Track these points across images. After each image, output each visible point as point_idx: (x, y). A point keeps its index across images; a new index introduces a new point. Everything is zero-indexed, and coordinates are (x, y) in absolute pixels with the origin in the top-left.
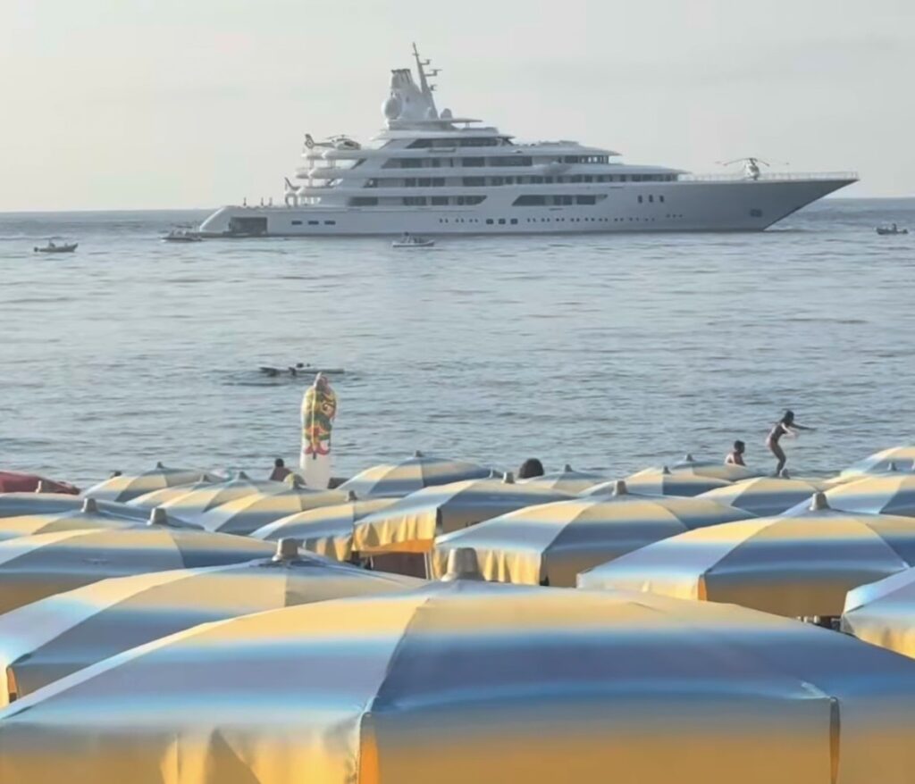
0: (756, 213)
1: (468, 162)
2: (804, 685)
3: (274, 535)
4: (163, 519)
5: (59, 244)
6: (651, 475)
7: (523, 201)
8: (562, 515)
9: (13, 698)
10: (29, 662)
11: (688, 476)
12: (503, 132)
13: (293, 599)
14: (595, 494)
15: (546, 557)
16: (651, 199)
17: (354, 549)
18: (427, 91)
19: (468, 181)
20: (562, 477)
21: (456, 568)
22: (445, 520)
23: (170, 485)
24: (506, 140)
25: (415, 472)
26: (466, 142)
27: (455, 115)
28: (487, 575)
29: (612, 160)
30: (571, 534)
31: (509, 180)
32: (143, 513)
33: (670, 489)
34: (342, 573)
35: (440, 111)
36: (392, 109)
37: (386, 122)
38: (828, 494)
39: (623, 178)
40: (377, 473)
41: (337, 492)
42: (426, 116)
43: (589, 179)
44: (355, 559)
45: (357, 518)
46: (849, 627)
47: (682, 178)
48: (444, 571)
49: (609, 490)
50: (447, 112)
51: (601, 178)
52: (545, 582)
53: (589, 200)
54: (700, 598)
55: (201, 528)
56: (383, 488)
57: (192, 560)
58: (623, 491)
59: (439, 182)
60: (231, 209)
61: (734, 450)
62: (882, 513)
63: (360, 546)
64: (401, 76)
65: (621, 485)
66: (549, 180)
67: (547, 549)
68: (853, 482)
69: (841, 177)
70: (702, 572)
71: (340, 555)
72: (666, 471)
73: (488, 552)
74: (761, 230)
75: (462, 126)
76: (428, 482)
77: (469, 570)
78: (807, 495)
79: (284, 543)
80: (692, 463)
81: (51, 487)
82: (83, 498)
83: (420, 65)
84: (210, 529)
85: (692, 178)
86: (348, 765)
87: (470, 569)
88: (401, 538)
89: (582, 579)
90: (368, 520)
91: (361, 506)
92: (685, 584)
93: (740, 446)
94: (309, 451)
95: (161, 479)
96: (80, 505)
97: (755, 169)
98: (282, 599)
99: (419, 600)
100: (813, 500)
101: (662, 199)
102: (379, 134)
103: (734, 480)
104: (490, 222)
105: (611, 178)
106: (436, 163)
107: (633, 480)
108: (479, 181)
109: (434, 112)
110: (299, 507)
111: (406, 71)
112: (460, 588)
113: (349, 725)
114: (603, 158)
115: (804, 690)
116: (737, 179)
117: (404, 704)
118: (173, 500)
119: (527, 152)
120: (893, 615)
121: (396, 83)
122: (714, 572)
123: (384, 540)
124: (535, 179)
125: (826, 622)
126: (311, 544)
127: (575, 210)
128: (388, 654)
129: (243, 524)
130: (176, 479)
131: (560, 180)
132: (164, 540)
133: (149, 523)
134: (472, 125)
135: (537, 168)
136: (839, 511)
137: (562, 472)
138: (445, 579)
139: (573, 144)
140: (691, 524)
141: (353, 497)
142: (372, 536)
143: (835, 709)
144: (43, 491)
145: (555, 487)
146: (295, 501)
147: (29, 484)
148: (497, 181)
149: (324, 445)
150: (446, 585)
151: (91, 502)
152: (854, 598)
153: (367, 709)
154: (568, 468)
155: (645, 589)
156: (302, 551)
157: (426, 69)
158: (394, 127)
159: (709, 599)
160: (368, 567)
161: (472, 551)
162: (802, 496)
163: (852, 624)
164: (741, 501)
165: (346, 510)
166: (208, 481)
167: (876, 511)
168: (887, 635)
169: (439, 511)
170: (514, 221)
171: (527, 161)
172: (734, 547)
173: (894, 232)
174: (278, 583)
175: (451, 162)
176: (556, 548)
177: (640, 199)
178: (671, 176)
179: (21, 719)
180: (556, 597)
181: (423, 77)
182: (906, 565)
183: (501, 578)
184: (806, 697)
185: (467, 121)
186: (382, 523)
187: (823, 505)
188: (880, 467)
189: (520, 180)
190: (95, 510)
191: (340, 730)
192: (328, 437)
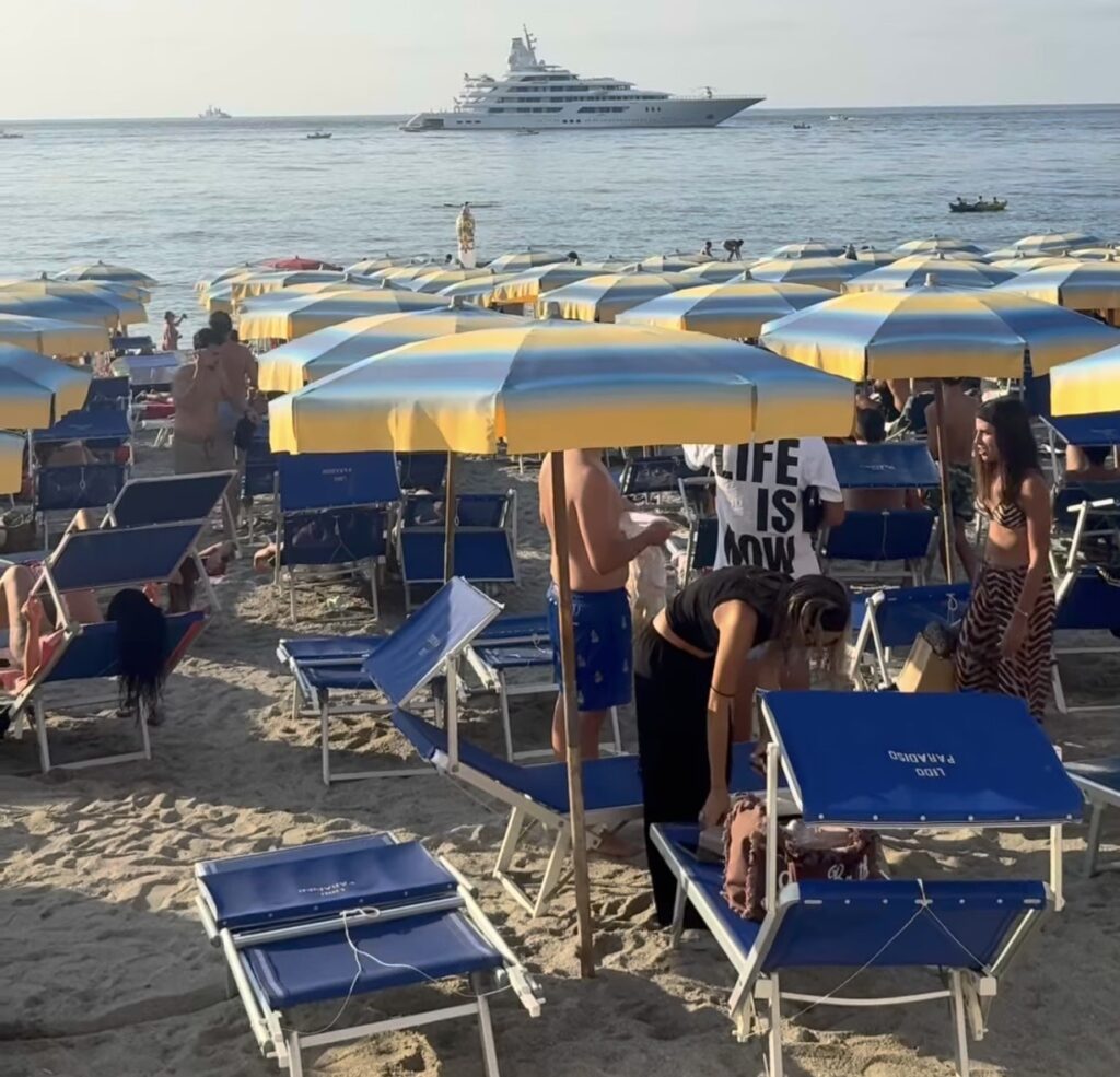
0: (710, 117)
1: (553, 89)
2: (738, 376)
3: (449, 294)
4: (389, 285)
5: (321, 134)
6: (657, 261)
7: (583, 110)
8: (608, 282)
9: (306, 383)
10: (316, 363)
11: (676, 261)
12: (573, 72)
13: (460, 329)
14: (627, 270)
15: (599, 306)
16: (653, 109)
17: (493, 300)
18: (532, 50)
19: (553, 100)
20: (608, 262)
21: (548, 312)
22: (544, 284)
23: (394, 265)
24: (575, 77)
25: (527, 259)
26: (553, 78)
27: (547, 63)
28: (566, 316)
29: (632, 88)
30: (612, 293)
31: (576, 99)
32: (377, 281)
33: (666, 268)
34: (486, 314)
35: (538, 61)
36: (512, 60)
37: (509, 67)
38: (752, 271)
39: (638, 98)
40: (506, 259)
41: (485, 269)
42: (531, 64)
43: (619, 98)
44: (494, 307)
45: (495, 284)
46: (763, 344)
47: (670, 98)
48: (542, 313)
49: (633, 269)
50: (542, 62)
51: (626, 98)
52: (597, 320)
53: (619, 110)
54: (682, 328)
55: (409, 290)
56: (510, 267)
57: (405, 307)
58: (641, 269)
59: (537, 100)
60: (423, 115)
61: (706, 246)
62: (782, 281)
63: (496, 299)
64: (517, 42)
65: (639, 266)
66: (598, 99)
67: (601, 300)
68: (768, 264)
69: (757, 97)
70: (683, 313)
71: (486, 304)
72: (664, 258)
73: (567, 303)
74: (713, 126)
75: (549, 69)
76: (534, 264)
77: (556, 314)
78: (740, 272)
79: (455, 299)
80: (679, 254)
81: (327, 267)
82: (345, 273)
83: (527, 36)
84: (415, 290)
85: (675, 98)
86: (488, 421)
87: (556, 312)
88: (520, 295)
89: (618, 318)
90: (501, 285)
91: (497, 278)
92: (673, 321)
93: (709, 244)
94: (463, 249)
95: (389, 262)
96: (343, 277)
97: (709, 93)
98: (454, 329)
99: (528, 330)
100: (744, 274)
101: (659, 109)
102: (504, 73)
103: (701, 263)
104: (565, 122)
105: (632, 98)
106: (536, 89)
107: (647, 263)
108: (559, 99)
109: (535, 62)
110: (463, 278)
111: (520, 39)
112: (551, 324)
113: (490, 398)
114: (627, 87)
115: (737, 379)
116: (700, 98)
117: (520, 387)
118: (395, 274)
119: (585, 84)
120: (787, 337)
121: (514, 46)
122: (690, 314)
123: (510, 296)
124: (591, 98)
125: (752, 341)
126: (471, 298)
127: (611, 115)
128: (511, 361)
129: (432, 288)
130: (396, 261)
131: (604, 99)
132: (389, 296)
133: (381, 287)
134: (556, 69)
135: (591, 92)
136: (757, 280)
137: (608, 258)
138: (542, 318)
139: (612, 79)
140: (678, 288)
141: (493, 273)
142: (503, 294)
143: (754, 389)
144: (324, 269)
145: (604, 267)
146: (462, 274)
147: (315, 265)
148: (569, 99)
149: (470, 245)
150: (542, 321)
151: (349, 275)
152: (766, 328)
153: (500, 389)
154: (611, 257)
155: (652, 323)
156: (465, 303)
157: (531, 38)
158: (512, 70)
159: (688, 329)
160: (502, 311)
161: (556, 303)
162: (737, 272)
163: (765, 342)
164: (704, 275)
165: (489, 280)
166: (414, 263)
167: (778, 280)
168: (784, 349)
169: (540, 281)
170: (579, 121)
171: (586, 88)
172: (699, 300)
173: (803, 127)
174: (452, 320)
175: (544, 89)
176: (604, 301)
177: (647, 109)
178: (664, 97)
179: (312, 395)
180: (603, 328)
181: (529, 42)
182: (794, 310)
183: (574, 317)
184: (736, 383)
185: (553, 67)
186: (508, 287)
187: (749, 277)
188: (780, 256)
189: (582, 99)
190: (351, 280)
191: (486, 401)
192: (472, 240)
